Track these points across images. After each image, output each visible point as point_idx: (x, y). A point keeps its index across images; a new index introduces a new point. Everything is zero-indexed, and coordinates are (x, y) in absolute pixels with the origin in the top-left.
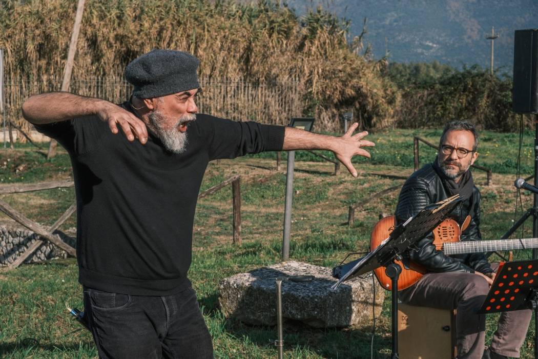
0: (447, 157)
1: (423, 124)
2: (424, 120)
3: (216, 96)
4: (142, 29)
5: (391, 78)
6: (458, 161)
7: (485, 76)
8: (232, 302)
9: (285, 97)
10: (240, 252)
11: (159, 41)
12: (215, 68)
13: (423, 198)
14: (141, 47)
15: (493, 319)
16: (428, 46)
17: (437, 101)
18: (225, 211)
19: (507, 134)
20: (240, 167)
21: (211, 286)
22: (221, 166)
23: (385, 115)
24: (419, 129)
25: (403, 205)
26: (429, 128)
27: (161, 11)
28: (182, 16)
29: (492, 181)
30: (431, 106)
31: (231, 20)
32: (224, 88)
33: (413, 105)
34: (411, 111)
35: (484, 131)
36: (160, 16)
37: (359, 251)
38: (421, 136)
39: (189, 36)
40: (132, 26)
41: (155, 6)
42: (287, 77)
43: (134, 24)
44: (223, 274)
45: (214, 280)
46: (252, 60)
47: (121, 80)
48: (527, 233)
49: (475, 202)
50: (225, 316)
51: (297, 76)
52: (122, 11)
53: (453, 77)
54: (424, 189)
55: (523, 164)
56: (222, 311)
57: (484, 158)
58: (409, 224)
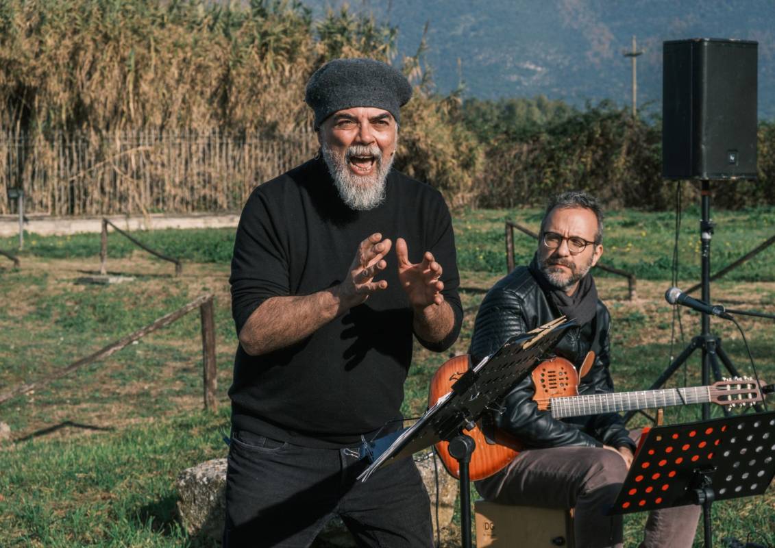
0: (551, 252)
1: (522, 201)
2: (523, 194)
3: (172, 160)
4: (44, 48)
5: (467, 124)
6: (570, 258)
7: (622, 119)
8: (201, 509)
9: (290, 161)
10: (216, 423)
11: (73, 69)
12: (170, 113)
13: (514, 323)
14: (42, 79)
15: (639, 523)
16: (528, 70)
17: (545, 162)
18: (192, 354)
19: (661, 214)
20: (215, 281)
21: (165, 483)
22: (183, 279)
23: (458, 188)
24: (516, 208)
25: (481, 336)
26: (532, 207)
27: (75, 19)
28: (110, 26)
29: (638, 292)
30: (535, 171)
31: (195, 31)
32: (186, 147)
33: (504, 169)
34: (501, 179)
35: (624, 210)
36: (74, 26)
37: (416, 416)
38: (519, 220)
39: (123, 60)
40: (25, 44)
41: (65, 9)
42: (291, 126)
43: (29, 41)
44: (186, 461)
45: (170, 472)
46: (233, 99)
47: (8, 136)
48: (695, 378)
49: (600, 328)
50: (188, 533)
51: (309, 123)
52: (6, 18)
53: (569, 121)
54: (517, 309)
55: (687, 262)
56: (183, 523)
57: (623, 254)
58: (483, 368)
